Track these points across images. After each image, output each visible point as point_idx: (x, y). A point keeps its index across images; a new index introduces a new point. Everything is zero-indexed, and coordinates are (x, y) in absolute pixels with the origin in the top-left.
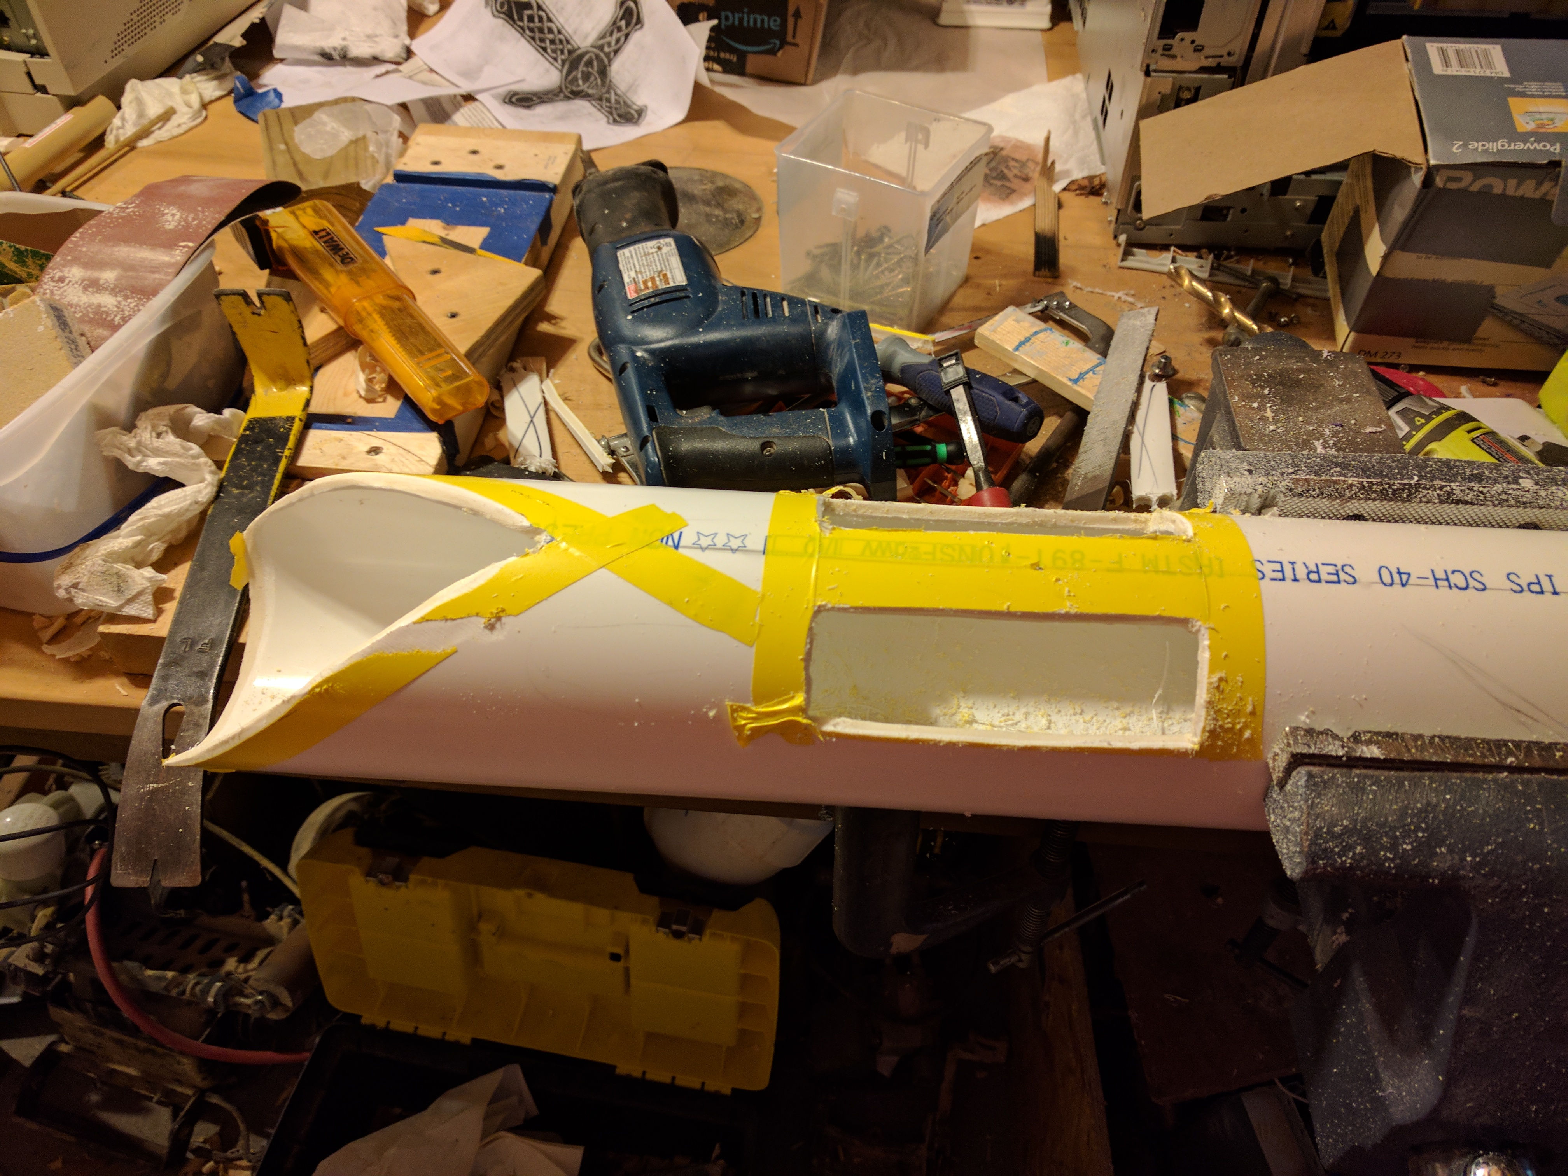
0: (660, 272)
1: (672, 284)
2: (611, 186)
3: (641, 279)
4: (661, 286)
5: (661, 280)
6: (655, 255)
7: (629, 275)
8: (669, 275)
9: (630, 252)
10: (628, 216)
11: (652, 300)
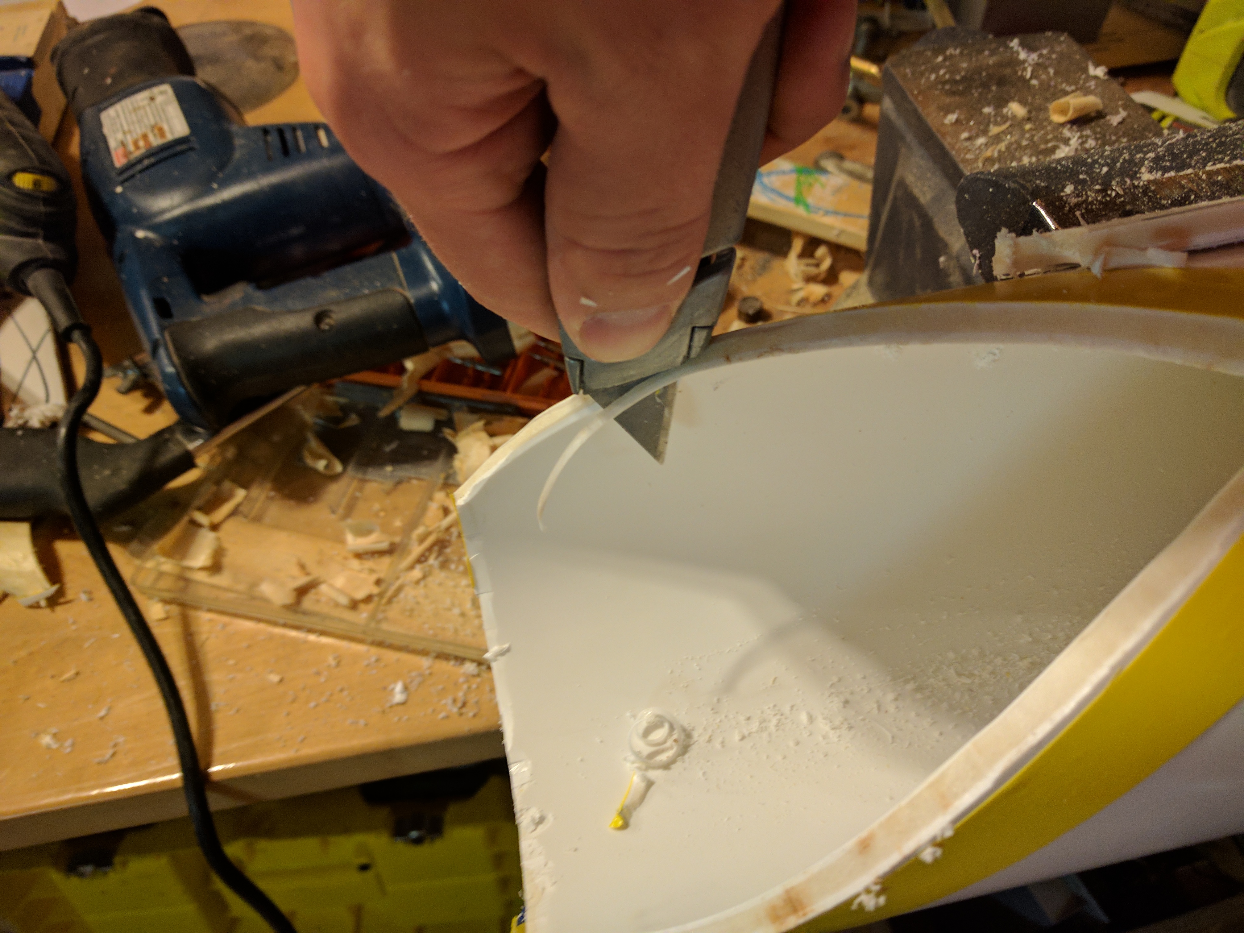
0: (153, 128)
1: (169, 137)
2: (90, 41)
3: (129, 140)
4: (156, 141)
5: (155, 135)
6: (148, 109)
7: (116, 139)
8: (166, 127)
9: (117, 112)
10: (113, 71)
11: (146, 162)
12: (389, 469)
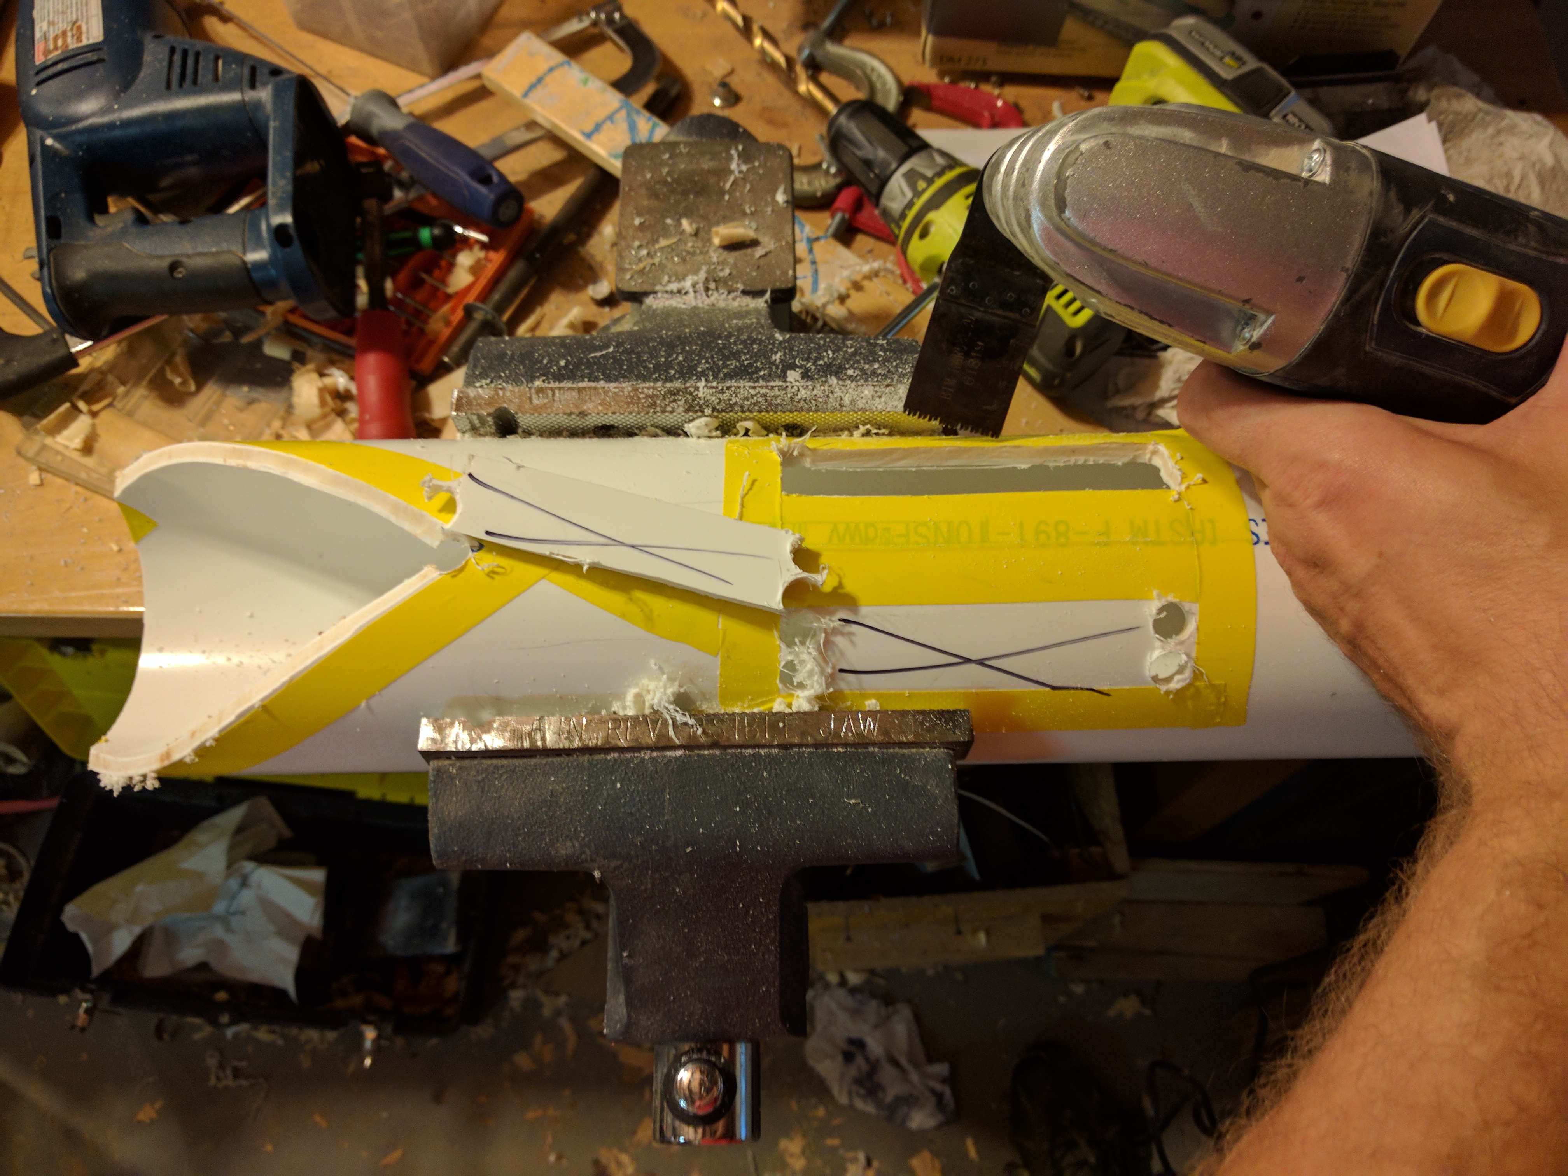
0: (74, 23)
1: (85, 42)
3: (52, 34)
4: (73, 44)
5: (73, 36)
7: (41, 30)
8: (84, 28)
11: (60, 67)
12: (245, 389)
